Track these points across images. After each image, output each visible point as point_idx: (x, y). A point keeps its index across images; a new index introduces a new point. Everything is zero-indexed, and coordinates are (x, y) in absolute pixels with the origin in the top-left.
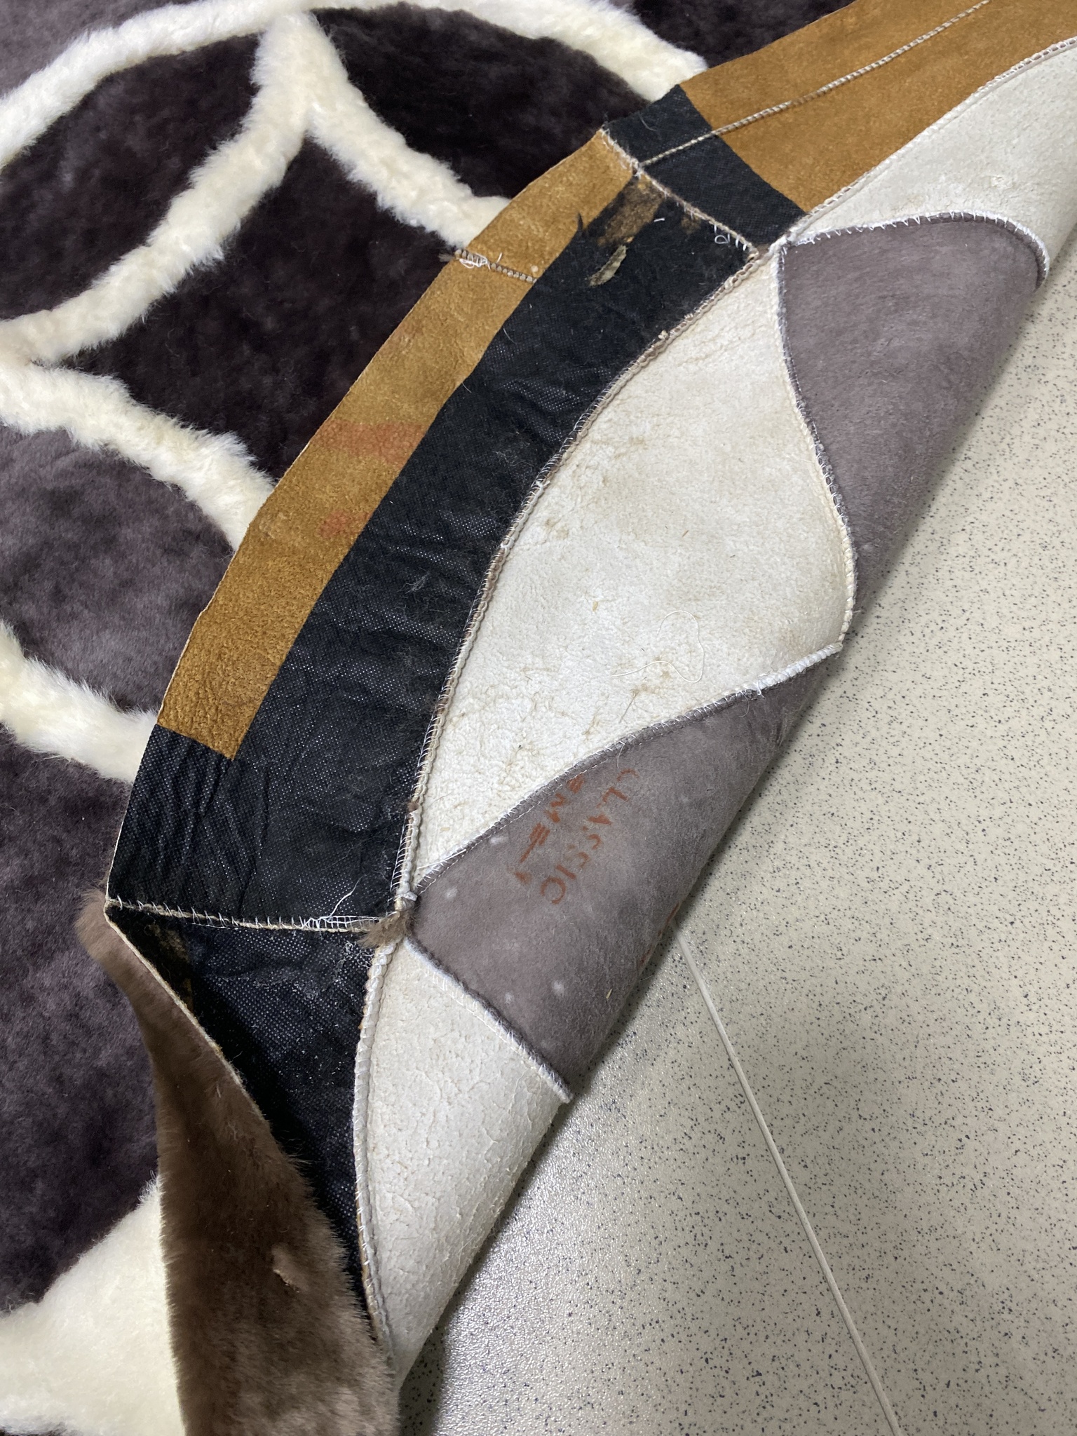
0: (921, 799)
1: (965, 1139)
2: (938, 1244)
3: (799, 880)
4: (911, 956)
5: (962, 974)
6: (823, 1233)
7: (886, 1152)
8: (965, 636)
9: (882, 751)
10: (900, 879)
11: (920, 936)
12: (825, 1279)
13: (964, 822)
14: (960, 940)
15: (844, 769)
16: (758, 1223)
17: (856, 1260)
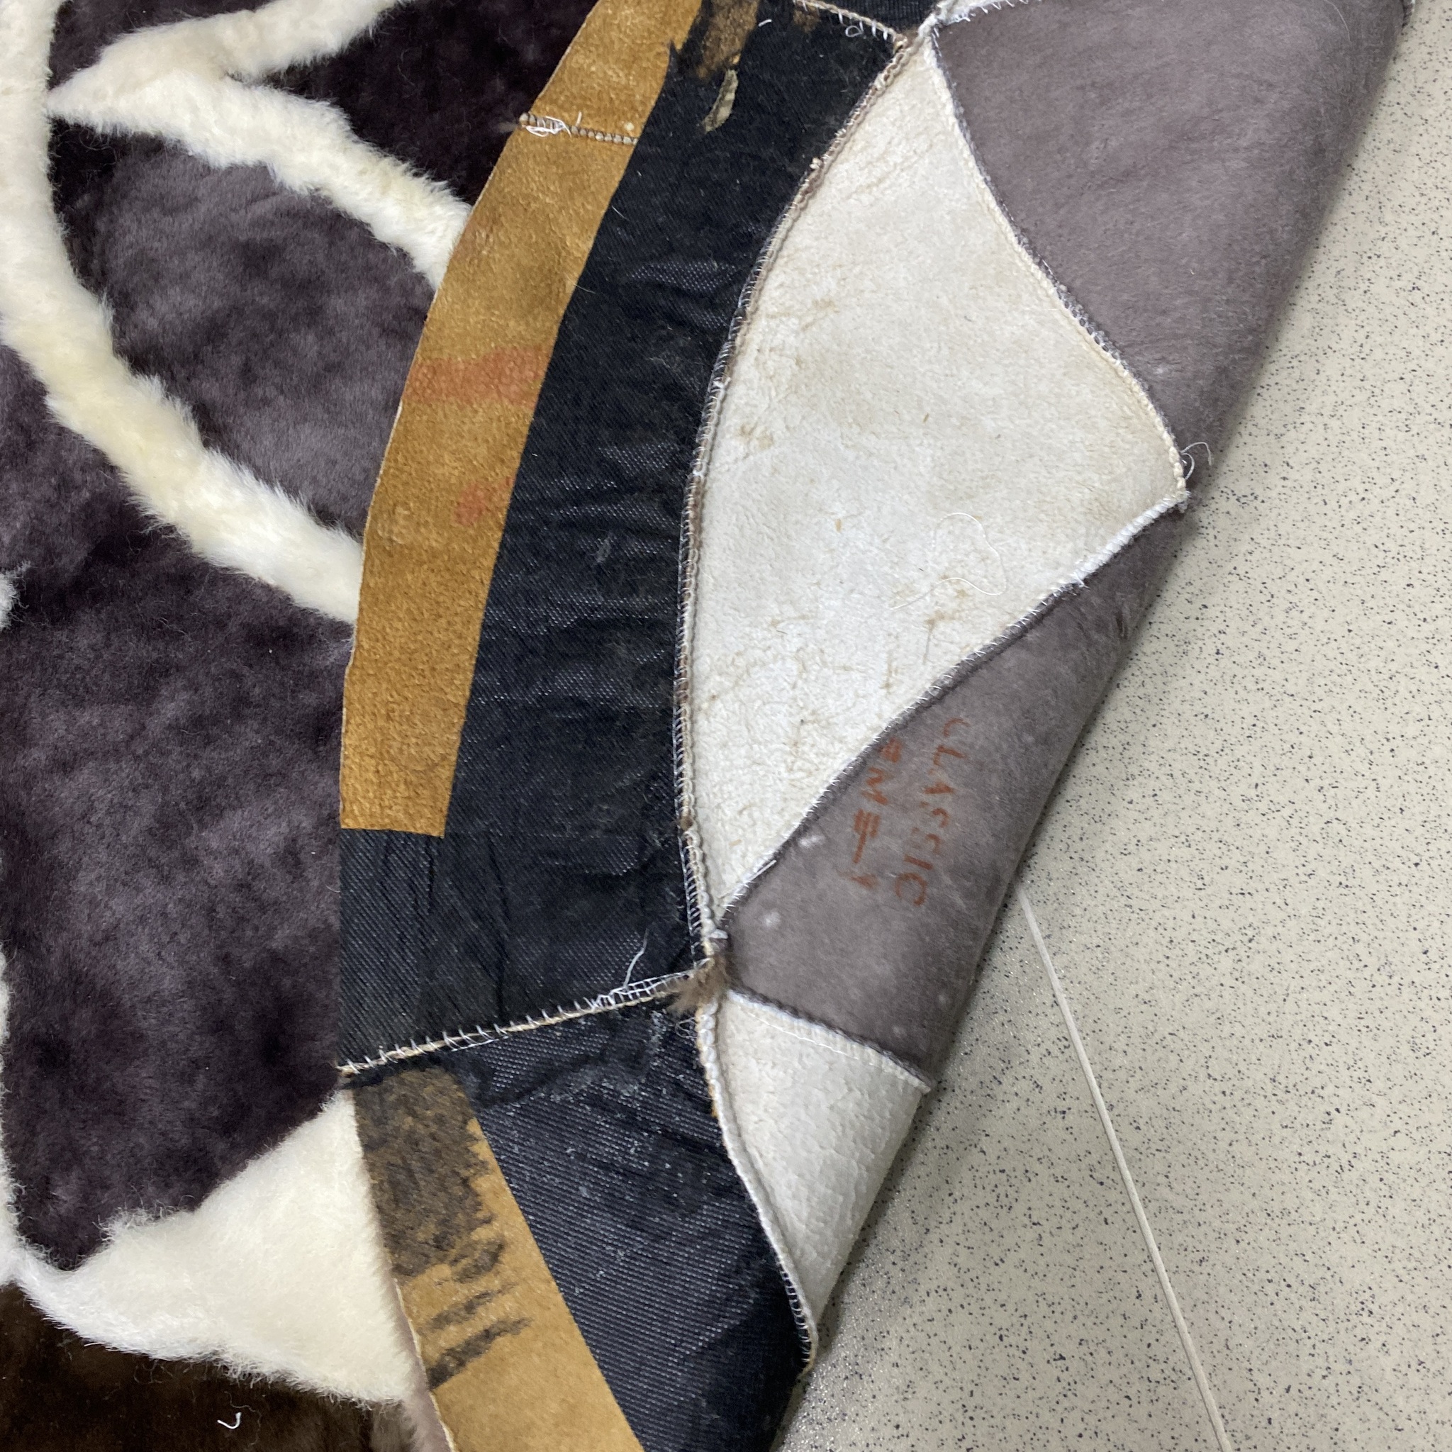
0: (1318, 706)
1: (1334, 1113)
2: (1291, 1230)
3: (1157, 792)
4: (1288, 893)
5: (1348, 919)
6: (1153, 1206)
7: (1237, 1119)
8: (1391, 512)
9: (1273, 645)
10: (1283, 800)
11: (1301, 870)
12: (1150, 1258)
13: (1368, 738)
14: (1351, 879)
15: (1224, 662)
16: (1075, 1188)
17: (1189, 1240)
